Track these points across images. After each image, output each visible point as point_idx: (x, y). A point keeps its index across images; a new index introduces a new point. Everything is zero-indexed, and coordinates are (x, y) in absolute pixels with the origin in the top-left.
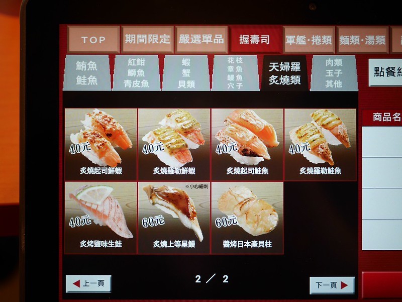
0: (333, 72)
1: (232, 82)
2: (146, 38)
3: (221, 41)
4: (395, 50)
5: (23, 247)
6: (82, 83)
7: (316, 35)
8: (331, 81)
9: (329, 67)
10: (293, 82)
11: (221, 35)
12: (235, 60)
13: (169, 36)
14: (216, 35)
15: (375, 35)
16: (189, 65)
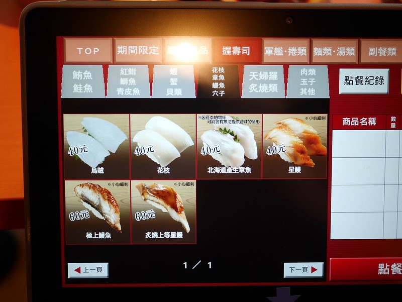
0: (307, 81)
1: (216, 90)
2: (136, 49)
3: (206, 52)
4: (363, 60)
6: (79, 91)
7: (292, 46)
8: (305, 89)
9: (304, 76)
10: (271, 89)
11: (205, 47)
12: (218, 70)
14: (201, 47)
15: (346, 47)
16: (176, 74)
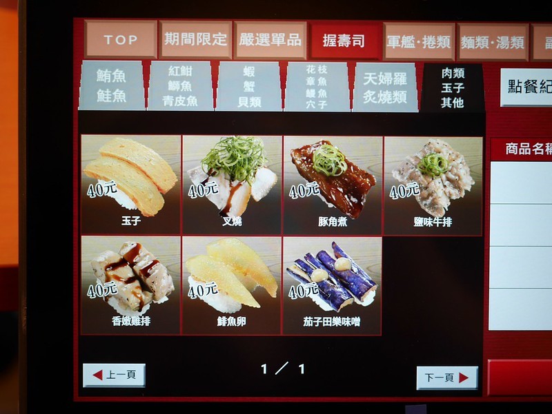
0: (452, 86)
1: (312, 99)
2: (193, 38)
3: (298, 42)
4: (537, 56)
5: (24, 325)
6: (105, 99)
7: (428, 34)
8: (449, 99)
9: (447, 80)
10: (396, 99)
11: (297, 35)
12: (316, 69)
13: (225, 36)
14: (291, 35)
15: (510, 36)
16: (253, 75)
